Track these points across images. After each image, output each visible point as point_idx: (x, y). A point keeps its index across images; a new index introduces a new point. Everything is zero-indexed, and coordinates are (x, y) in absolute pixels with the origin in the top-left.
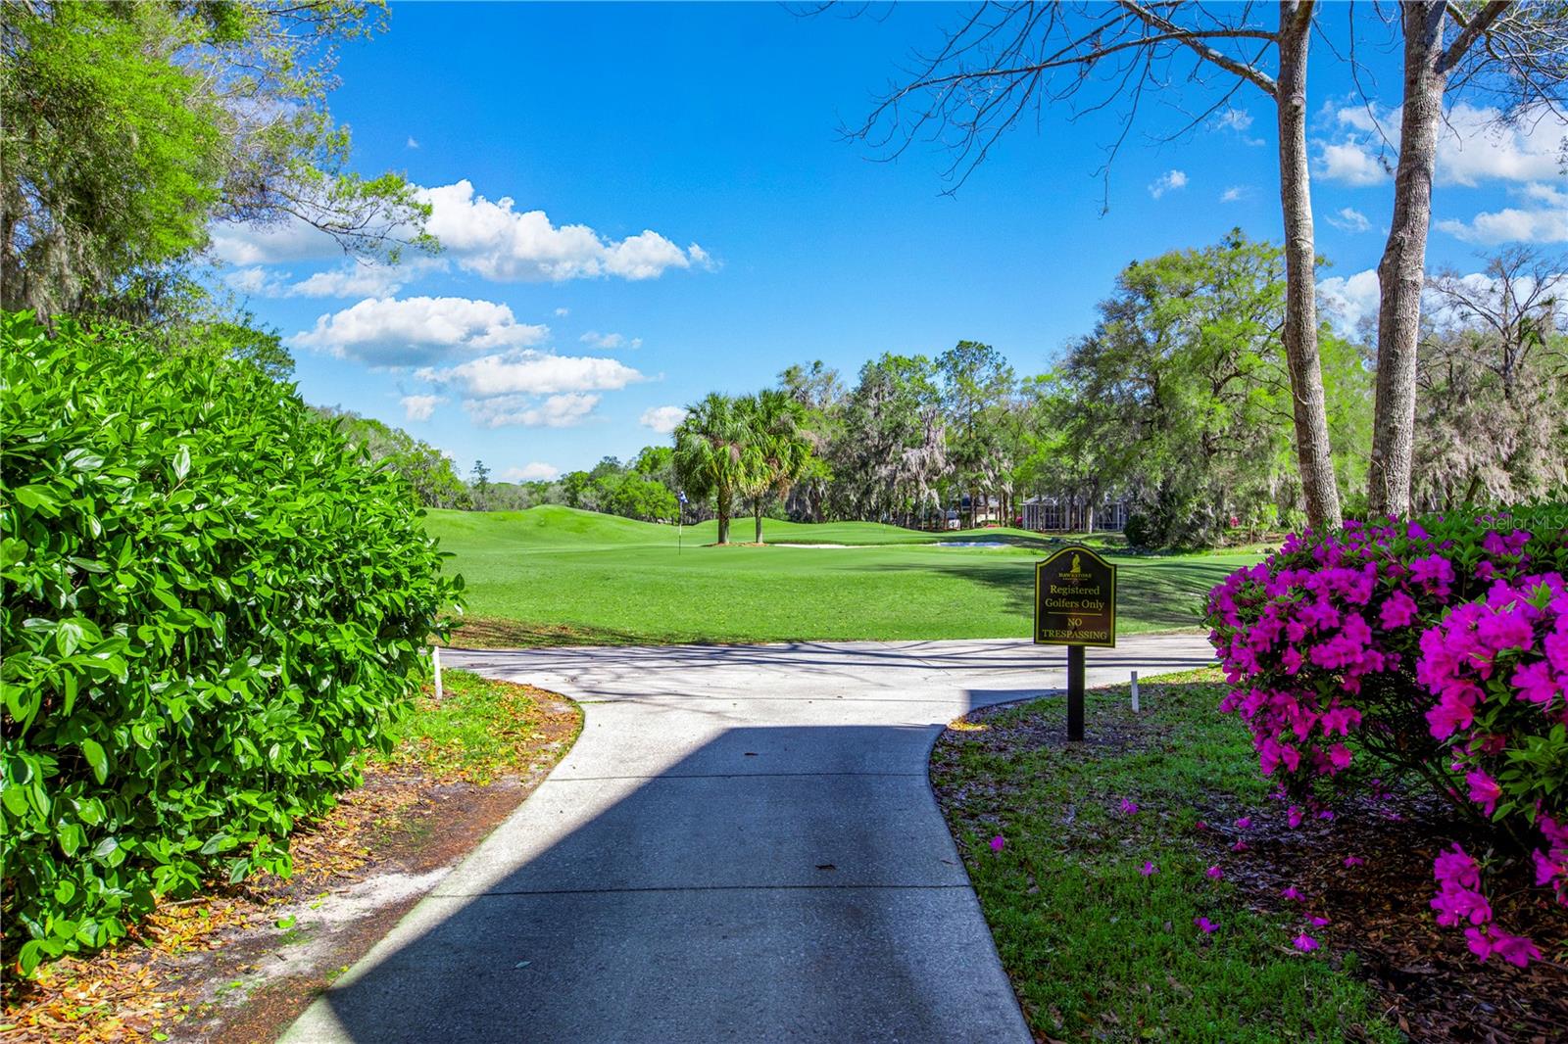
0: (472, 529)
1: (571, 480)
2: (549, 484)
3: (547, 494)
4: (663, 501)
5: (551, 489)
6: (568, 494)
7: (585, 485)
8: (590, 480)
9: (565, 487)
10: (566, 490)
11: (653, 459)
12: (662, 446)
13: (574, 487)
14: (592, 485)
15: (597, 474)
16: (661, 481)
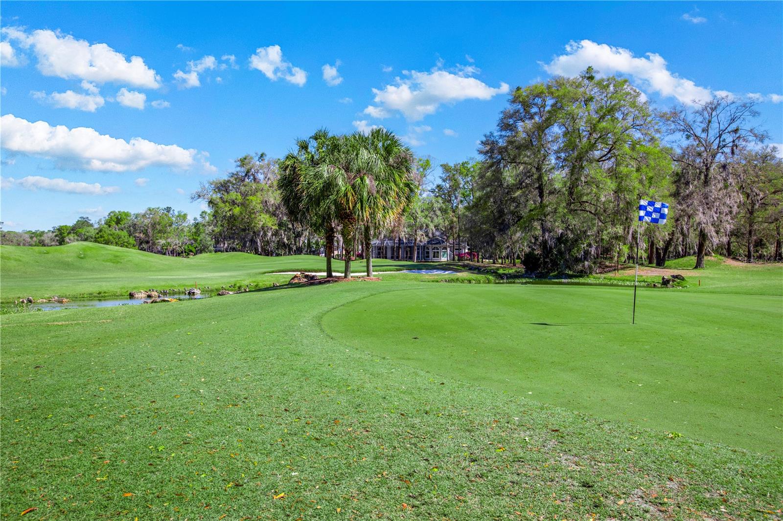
0: (20, 261)
1: (59, 230)
2: (43, 233)
3: (42, 238)
4: (127, 242)
5: (45, 235)
6: (57, 238)
7: (69, 233)
8: (72, 230)
9: (55, 234)
10: (56, 236)
11: (117, 218)
12: (122, 211)
13: (61, 234)
14: (74, 233)
15: (77, 226)
16: (125, 231)
